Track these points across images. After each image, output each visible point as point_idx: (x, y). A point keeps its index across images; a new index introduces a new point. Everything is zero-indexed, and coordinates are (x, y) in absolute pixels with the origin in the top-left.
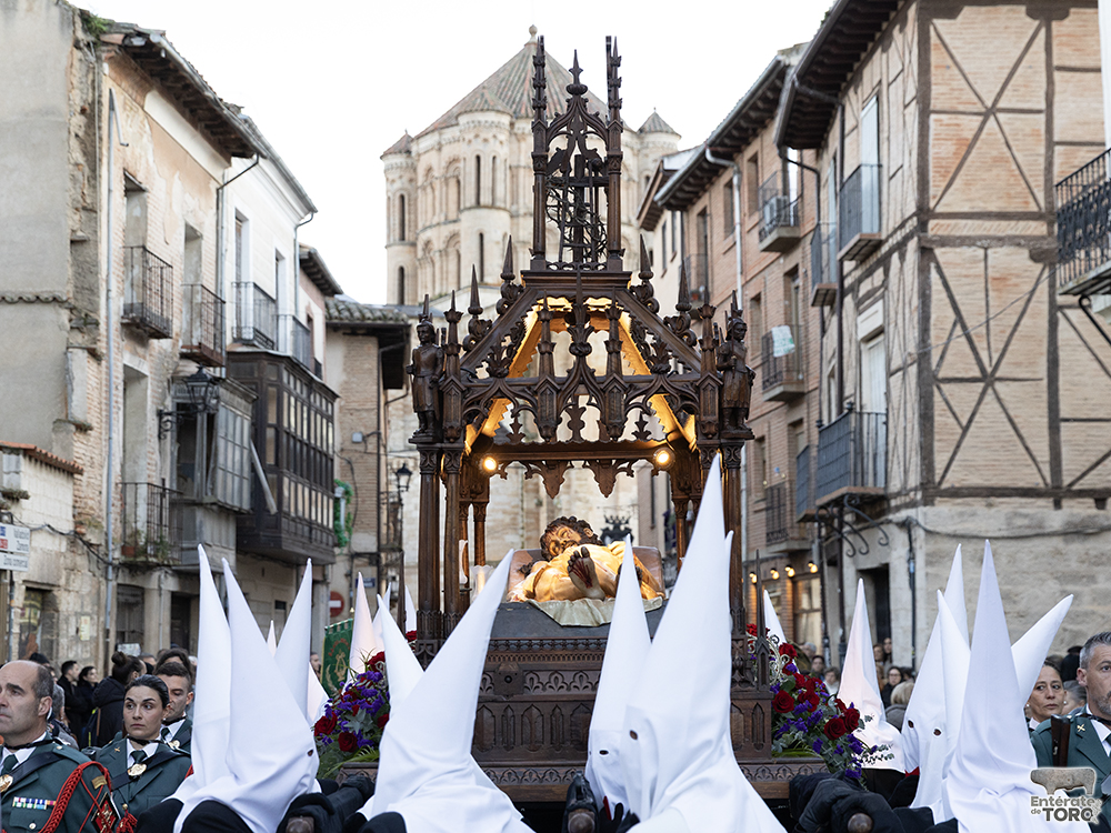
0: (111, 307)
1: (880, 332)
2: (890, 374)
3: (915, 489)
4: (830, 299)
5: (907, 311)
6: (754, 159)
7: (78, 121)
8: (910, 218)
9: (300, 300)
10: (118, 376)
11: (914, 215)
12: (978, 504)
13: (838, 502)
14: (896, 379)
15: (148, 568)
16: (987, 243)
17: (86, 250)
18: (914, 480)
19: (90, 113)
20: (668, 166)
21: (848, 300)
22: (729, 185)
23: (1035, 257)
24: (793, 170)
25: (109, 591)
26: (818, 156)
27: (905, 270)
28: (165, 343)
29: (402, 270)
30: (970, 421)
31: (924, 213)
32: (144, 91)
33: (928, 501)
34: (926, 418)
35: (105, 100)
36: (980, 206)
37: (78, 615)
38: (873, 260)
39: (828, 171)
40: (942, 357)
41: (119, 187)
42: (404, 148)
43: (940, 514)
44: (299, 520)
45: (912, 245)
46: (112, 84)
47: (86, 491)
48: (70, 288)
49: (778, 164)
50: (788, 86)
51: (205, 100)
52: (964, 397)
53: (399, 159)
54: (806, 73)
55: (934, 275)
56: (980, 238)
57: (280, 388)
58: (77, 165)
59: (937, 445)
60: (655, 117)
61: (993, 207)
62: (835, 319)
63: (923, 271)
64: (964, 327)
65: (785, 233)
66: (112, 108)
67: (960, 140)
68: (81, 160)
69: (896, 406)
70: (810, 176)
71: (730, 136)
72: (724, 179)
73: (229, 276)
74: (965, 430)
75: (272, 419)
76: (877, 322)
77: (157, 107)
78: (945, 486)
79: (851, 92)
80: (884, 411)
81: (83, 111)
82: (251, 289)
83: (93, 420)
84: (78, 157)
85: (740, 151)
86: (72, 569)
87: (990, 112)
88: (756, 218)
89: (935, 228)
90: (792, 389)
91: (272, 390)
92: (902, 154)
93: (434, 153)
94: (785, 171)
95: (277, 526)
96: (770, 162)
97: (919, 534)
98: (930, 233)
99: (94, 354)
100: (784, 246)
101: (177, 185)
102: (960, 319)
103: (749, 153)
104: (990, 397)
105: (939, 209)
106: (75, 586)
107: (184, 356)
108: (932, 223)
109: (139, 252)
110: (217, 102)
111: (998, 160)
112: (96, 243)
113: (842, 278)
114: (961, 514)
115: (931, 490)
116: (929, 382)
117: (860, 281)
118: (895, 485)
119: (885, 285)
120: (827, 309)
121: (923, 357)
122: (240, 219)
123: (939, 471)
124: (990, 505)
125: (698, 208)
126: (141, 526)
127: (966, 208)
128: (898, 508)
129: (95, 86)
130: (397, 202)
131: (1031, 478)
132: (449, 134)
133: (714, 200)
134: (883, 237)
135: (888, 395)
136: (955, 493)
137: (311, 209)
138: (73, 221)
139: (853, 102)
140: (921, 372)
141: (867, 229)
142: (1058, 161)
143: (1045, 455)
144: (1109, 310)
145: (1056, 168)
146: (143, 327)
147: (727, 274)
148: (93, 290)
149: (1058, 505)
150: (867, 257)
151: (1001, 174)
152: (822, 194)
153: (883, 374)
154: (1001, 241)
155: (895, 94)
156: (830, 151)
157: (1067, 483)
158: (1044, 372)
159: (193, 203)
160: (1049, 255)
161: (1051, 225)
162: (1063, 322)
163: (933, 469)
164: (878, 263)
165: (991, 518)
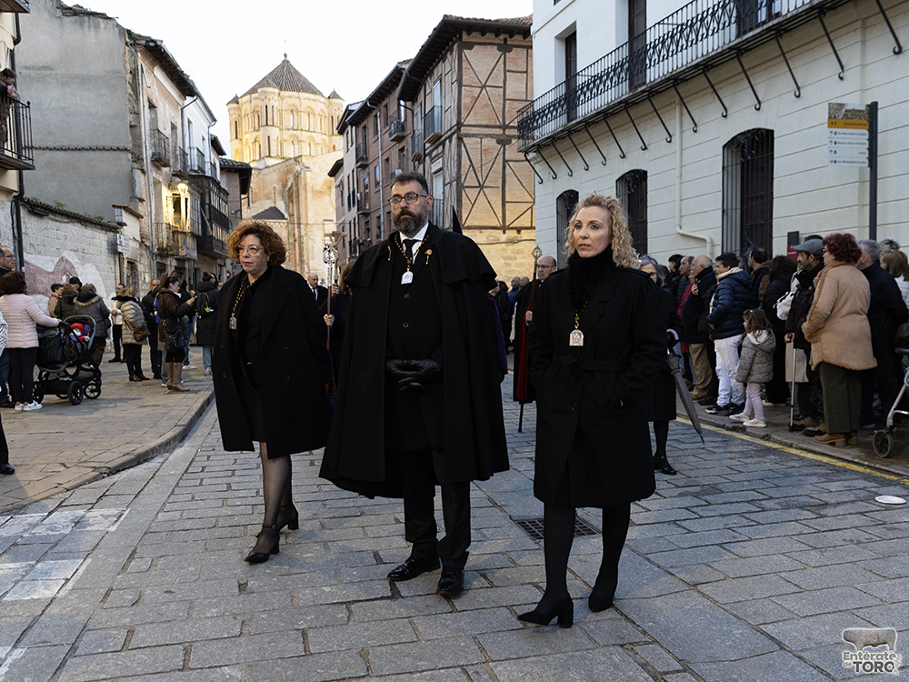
0: (148, 153)
1: (441, 169)
2: (445, 185)
4: (419, 159)
5: (452, 161)
6: (386, 106)
7: (129, 76)
8: (454, 127)
9: (211, 156)
10: (151, 180)
11: (455, 125)
14: (447, 187)
15: (167, 256)
16: (482, 136)
17: (136, 130)
19: (134, 73)
20: (350, 108)
21: (427, 158)
22: (376, 116)
23: (498, 142)
24: (402, 108)
25: (154, 264)
26: (413, 105)
27: (451, 147)
28: (167, 169)
30: (475, 202)
31: (459, 124)
32: (154, 66)
34: (459, 200)
35: (140, 68)
36: (479, 123)
37: (144, 273)
38: (438, 143)
39: (417, 110)
40: (465, 179)
41: (147, 105)
42: (236, 100)
44: (218, 240)
45: (455, 137)
46: (141, 61)
47: (143, 225)
48: (131, 145)
49: (396, 108)
50: (404, 75)
51: (178, 71)
52: (472, 193)
53: (234, 105)
54: (412, 70)
55: (463, 147)
56: (479, 134)
57: (210, 190)
58: (130, 94)
59: (463, 211)
60: (334, 92)
61: (484, 123)
62: (421, 166)
63: (459, 146)
64: (473, 168)
65: (400, 134)
66: (142, 72)
67: (473, 97)
68: (132, 93)
69: (447, 197)
70: (409, 112)
71: (377, 96)
72: (374, 114)
73: (187, 145)
74: (473, 205)
75: (207, 202)
76: (440, 166)
77: (158, 73)
78: (466, 225)
79: (429, 79)
80: (442, 199)
81: (131, 72)
82: (196, 150)
83: (144, 197)
84: (130, 91)
85: (380, 103)
86: (141, 255)
87: (484, 87)
88: (388, 128)
89: (464, 131)
91: (207, 190)
92: (451, 102)
93: (248, 104)
94: (399, 109)
95: (211, 242)
96: (393, 109)
98: (461, 132)
99: (143, 171)
100: (399, 139)
101: (167, 106)
102: (472, 164)
103: (384, 103)
104: (482, 193)
105: (465, 123)
106: (142, 261)
107: (173, 175)
108: (462, 128)
109: (156, 131)
110: (182, 72)
111: (486, 105)
112: (140, 127)
113: (425, 151)
116: (460, 188)
117: (432, 151)
118: (447, 225)
119: (443, 152)
120: (416, 163)
121: (458, 178)
122: (189, 122)
123: (464, 220)
125: (363, 125)
126: (165, 241)
127: (474, 123)
129: (135, 62)
130: (234, 123)
131: (495, 223)
132: (254, 95)
133: (369, 122)
134: (443, 134)
135: (444, 193)
136: (469, 228)
137: (215, 120)
138: (130, 118)
139: (429, 82)
140: (457, 184)
141: (436, 131)
142: (507, 106)
143: (500, 215)
144: (534, 158)
145: (506, 110)
146: (159, 161)
147: (375, 151)
148: (140, 147)
149: (504, 232)
150: (435, 142)
151: (487, 111)
152: (415, 119)
153: (442, 186)
154: (487, 136)
155: (448, 79)
156: (419, 102)
157: (507, 224)
158: (500, 185)
159: (173, 114)
160: (503, 142)
161: (504, 130)
162: (507, 167)
163: (462, 219)
164: (440, 144)
165: (481, 237)
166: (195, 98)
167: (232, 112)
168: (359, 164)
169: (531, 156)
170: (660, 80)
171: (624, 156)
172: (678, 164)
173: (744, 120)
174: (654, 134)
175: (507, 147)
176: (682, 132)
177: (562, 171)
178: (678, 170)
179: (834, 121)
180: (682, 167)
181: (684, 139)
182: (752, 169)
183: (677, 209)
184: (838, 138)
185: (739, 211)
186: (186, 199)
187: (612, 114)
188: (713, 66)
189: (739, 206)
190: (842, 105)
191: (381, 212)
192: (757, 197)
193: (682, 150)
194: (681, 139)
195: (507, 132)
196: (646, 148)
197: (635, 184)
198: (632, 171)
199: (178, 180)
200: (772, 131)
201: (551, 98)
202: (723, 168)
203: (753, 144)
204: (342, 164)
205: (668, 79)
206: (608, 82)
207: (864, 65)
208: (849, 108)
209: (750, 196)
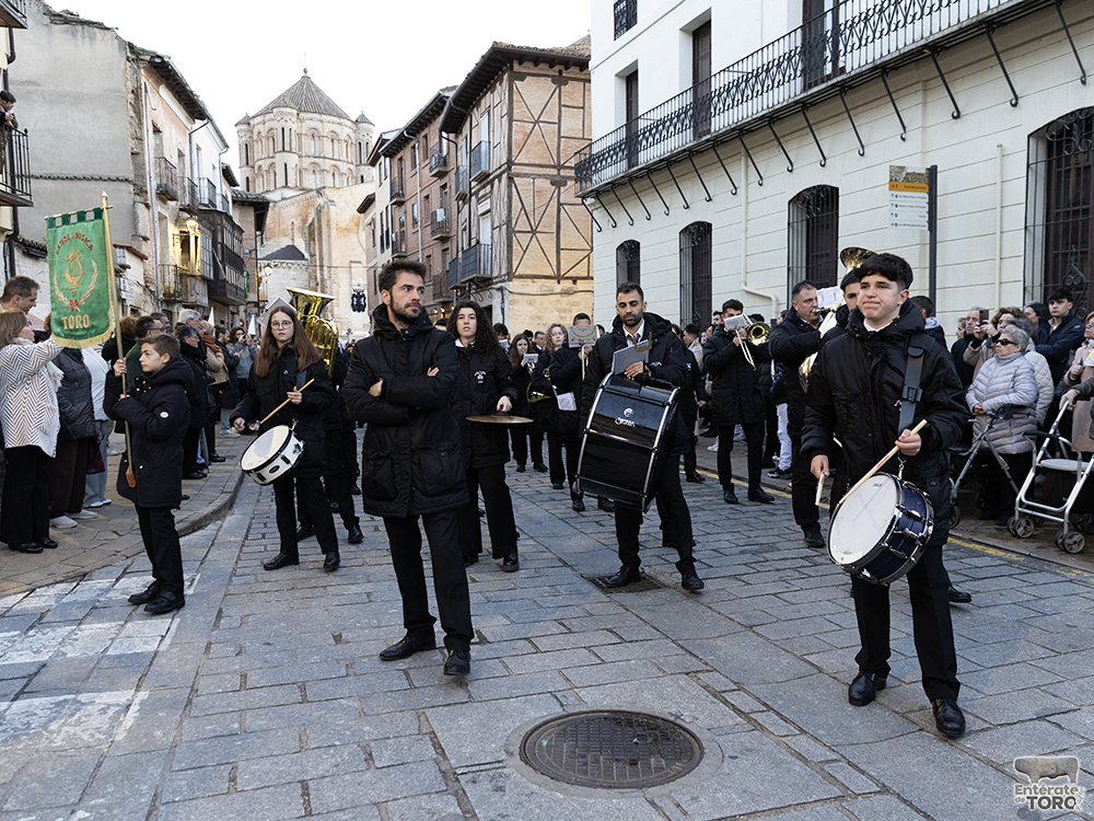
0: (152, 185)
1: (489, 211)
2: (493, 229)
3: (505, 275)
4: (463, 198)
5: (502, 202)
6: (426, 137)
7: (131, 96)
8: (503, 165)
9: (223, 188)
10: (156, 215)
11: (505, 163)
12: (529, 281)
13: (471, 280)
14: (496, 231)
15: (175, 302)
16: (535, 176)
17: (139, 158)
18: (504, 272)
19: (136, 92)
20: (384, 137)
21: (473, 198)
22: (414, 147)
23: (552, 184)
24: (444, 141)
26: (457, 137)
27: (501, 187)
28: (173, 203)
29: (247, 178)
30: (527, 248)
31: (510, 163)
32: (159, 85)
33: (510, 280)
34: (510, 247)
35: (143, 87)
36: (532, 161)
38: (485, 182)
39: (462, 142)
40: (516, 222)
41: (151, 129)
42: (247, 121)
43: (514, 285)
44: (232, 285)
45: (505, 176)
46: (145, 79)
47: (148, 268)
48: (132, 175)
49: (437, 139)
50: (448, 104)
51: (186, 91)
52: (523, 239)
53: (244, 127)
54: (456, 99)
55: (514, 188)
56: (532, 174)
57: (223, 227)
58: (132, 118)
59: (513, 257)
60: (363, 116)
61: (536, 162)
62: (467, 206)
63: (509, 187)
64: (525, 211)
65: (441, 169)
66: (146, 91)
67: (525, 133)
68: (134, 115)
69: (496, 242)
70: (452, 145)
71: (415, 125)
72: (412, 144)
73: (196, 175)
74: (525, 252)
75: (220, 240)
76: (488, 207)
77: (164, 91)
78: (516, 274)
79: (475, 110)
80: (490, 244)
81: (133, 92)
82: (206, 181)
83: (149, 236)
84: (132, 113)
85: (419, 133)
87: (537, 122)
88: (428, 161)
89: (515, 170)
90: (445, 235)
91: (219, 227)
92: (500, 136)
93: (261, 125)
94: (441, 142)
95: (224, 287)
96: (433, 140)
97: (506, 292)
98: (512, 171)
99: (147, 206)
100: (441, 175)
101: (174, 129)
102: (523, 207)
103: (423, 134)
104: (534, 239)
105: (516, 161)
107: (181, 210)
108: (513, 167)
109: (161, 159)
110: (192, 92)
111: (539, 143)
112: (143, 155)
113: (471, 189)
114: (523, 285)
115: (511, 276)
116: (511, 232)
117: (479, 190)
118: (495, 274)
119: (491, 192)
120: (461, 202)
121: (509, 222)
122: (198, 149)
123: (514, 268)
124: (533, 282)
125: (398, 156)
126: (173, 285)
127: (526, 162)
128: (496, 283)
129: (138, 80)
130: (244, 147)
131: (551, 273)
132: (268, 116)
133: (406, 153)
134: (491, 172)
135: (492, 237)
136: (520, 277)
137: (227, 147)
138: (132, 143)
139: (476, 114)
140: (507, 228)
141: (483, 169)
142: (562, 145)
143: (554, 263)
144: (592, 204)
145: (561, 148)
146: (165, 195)
147: (412, 186)
148: (143, 177)
149: (559, 282)
150: (483, 180)
151: (541, 149)
152: (459, 153)
153: (490, 229)
154: (540, 176)
155: (497, 112)
156: (464, 135)
157: (562, 273)
158: (554, 230)
159: (180, 140)
160: (558, 183)
161: (559, 170)
162: (562, 210)
163: (511, 268)
164: (488, 183)
165: (533, 287)
166: (206, 121)
167: (242, 134)
168: (394, 200)
169: (589, 201)
170: (724, 130)
171: (688, 207)
172: (743, 219)
173: (809, 176)
174: (718, 183)
175: (562, 189)
176: (747, 185)
177: (622, 219)
178: (744, 223)
179: (895, 184)
180: (747, 221)
181: (749, 192)
182: (818, 227)
183: (743, 266)
184: (898, 201)
185: (804, 269)
186: (196, 238)
187: (675, 162)
188: (779, 119)
189: (804, 265)
190: (902, 168)
191: (420, 256)
192: (822, 255)
193: (748, 203)
194: (747, 192)
195: (563, 173)
196: (711, 199)
197: (698, 239)
198: (696, 223)
199: (186, 215)
200: (837, 189)
201: (610, 141)
202: (789, 224)
203: (818, 201)
204: (374, 199)
205: (733, 130)
206: (672, 129)
207: (924, 128)
208: (909, 171)
209: (815, 253)
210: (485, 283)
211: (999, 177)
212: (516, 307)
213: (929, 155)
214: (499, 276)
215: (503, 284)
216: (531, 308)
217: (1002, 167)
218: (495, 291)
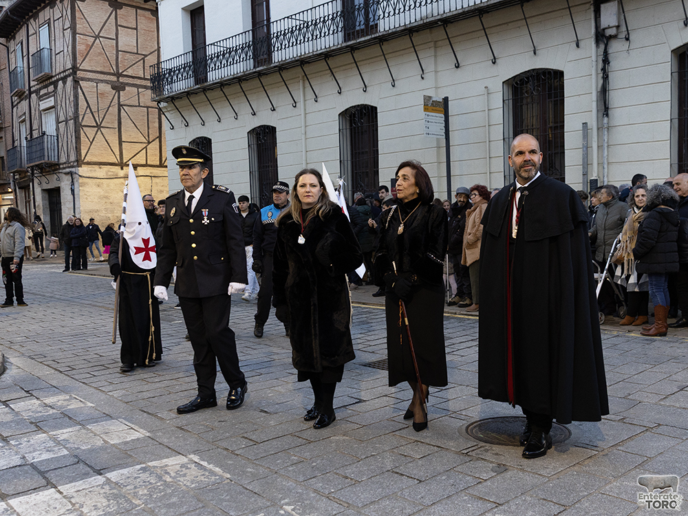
1: (53, 107)
2: (58, 122)
3: (74, 162)
4: (22, 95)
5: (67, 101)
8: (69, 69)
11: (71, 68)
12: (96, 167)
14: (62, 125)
16: (98, 81)
18: (73, 158)
21: (33, 95)
23: (112, 88)
26: (9, 42)
27: (66, 87)
30: (93, 140)
31: (75, 69)
33: (79, 166)
34: (78, 138)
36: (94, 69)
38: (47, 82)
39: (16, 47)
40: (83, 118)
43: (83, 170)
45: (70, 79)
50: (4, 13)
52: (91, 132)
54: (12, 10)
55: (79, 90)
56: (95, 79)
59: (82, 147)
61: (99, 69)
62: (25, 102)
63: (75, 88)
64: (90, 109)
67: (87, 45)
69: (62, 133)
70: (3, 48)
74: (91, 143)
76: (52, 104)
78: (85, 161)
79: (32, 22)
80: (55, 135)
87: (97, 37)
89: (79, 74)
92: (63, 46)
97: (74, 176)
98: (78, 76)
102: (89, 106)
104: (99, 132)
105: (80, 68)
108: (78, 72)
111: (100, 54)
113: (30, 88)
114: (91, 171)
115: (79, 162)
116: (78, 126)
117: (40, 89)
118: (63, 160)
119: (55, 91)
123: (83, 156)
124: (100, 168)
127: (90, 69)
128: (64, 168)
131: (115, 161)
134: (54, 74)
135: (57, 129)
139: (33, 24)
140: (75, 123)
141: (44, 72)
142: (120, 57)
143: (117, 153)
144: (165, 107)
145: (119, 59)
149: (122, 169)
150: (45, 81)
151: (101, 59)
152: (12, 55)
153: (54, 122)
154: (102, 81)
155: (58, 25)
156: (18, 41)
157: (125, 161)
158: (116, 126)
160: (118, 88)
161: (118, 78)
162: (122, 110)
163: (80, 155)
164: (51, 84)
165: (101, 172)
169: (162, 105)
170: (290, 60)
171: (255, 114)
172: (303, 124)
173: (354, 97)
174: (282, 99)
175: (122, 93)
176: (305, 101)
177: (194, 120)
178: (303, 128)
179: (427, 107)
180: (306, 126)
181: (307, 107)
183: (304, 158)
184: (430, 119)
185: (349, 162)
187: (244, 80)
188: (331, 56)
189: (349, 159)
190: (430, 97)
192: (363, 153)
193: (306, 114)
194: (305, 105)
195: (121, 80)
196: (274, 110)
197: (264, 140)
198: (262, 126)
200: (376, 108)
202: (340, 130)
203: (362, 115)
205: (297, 61)
207: (436, 72)
208: (434, 99)
209: (357, 151)
210: (52, 168)
211: (487, 107)
212: (86, 189)
213: (439, 90)
214: (68, 162)
215: (73, 170)
216: (99, 190)
217: (488, 101)
218: (64, 175)
